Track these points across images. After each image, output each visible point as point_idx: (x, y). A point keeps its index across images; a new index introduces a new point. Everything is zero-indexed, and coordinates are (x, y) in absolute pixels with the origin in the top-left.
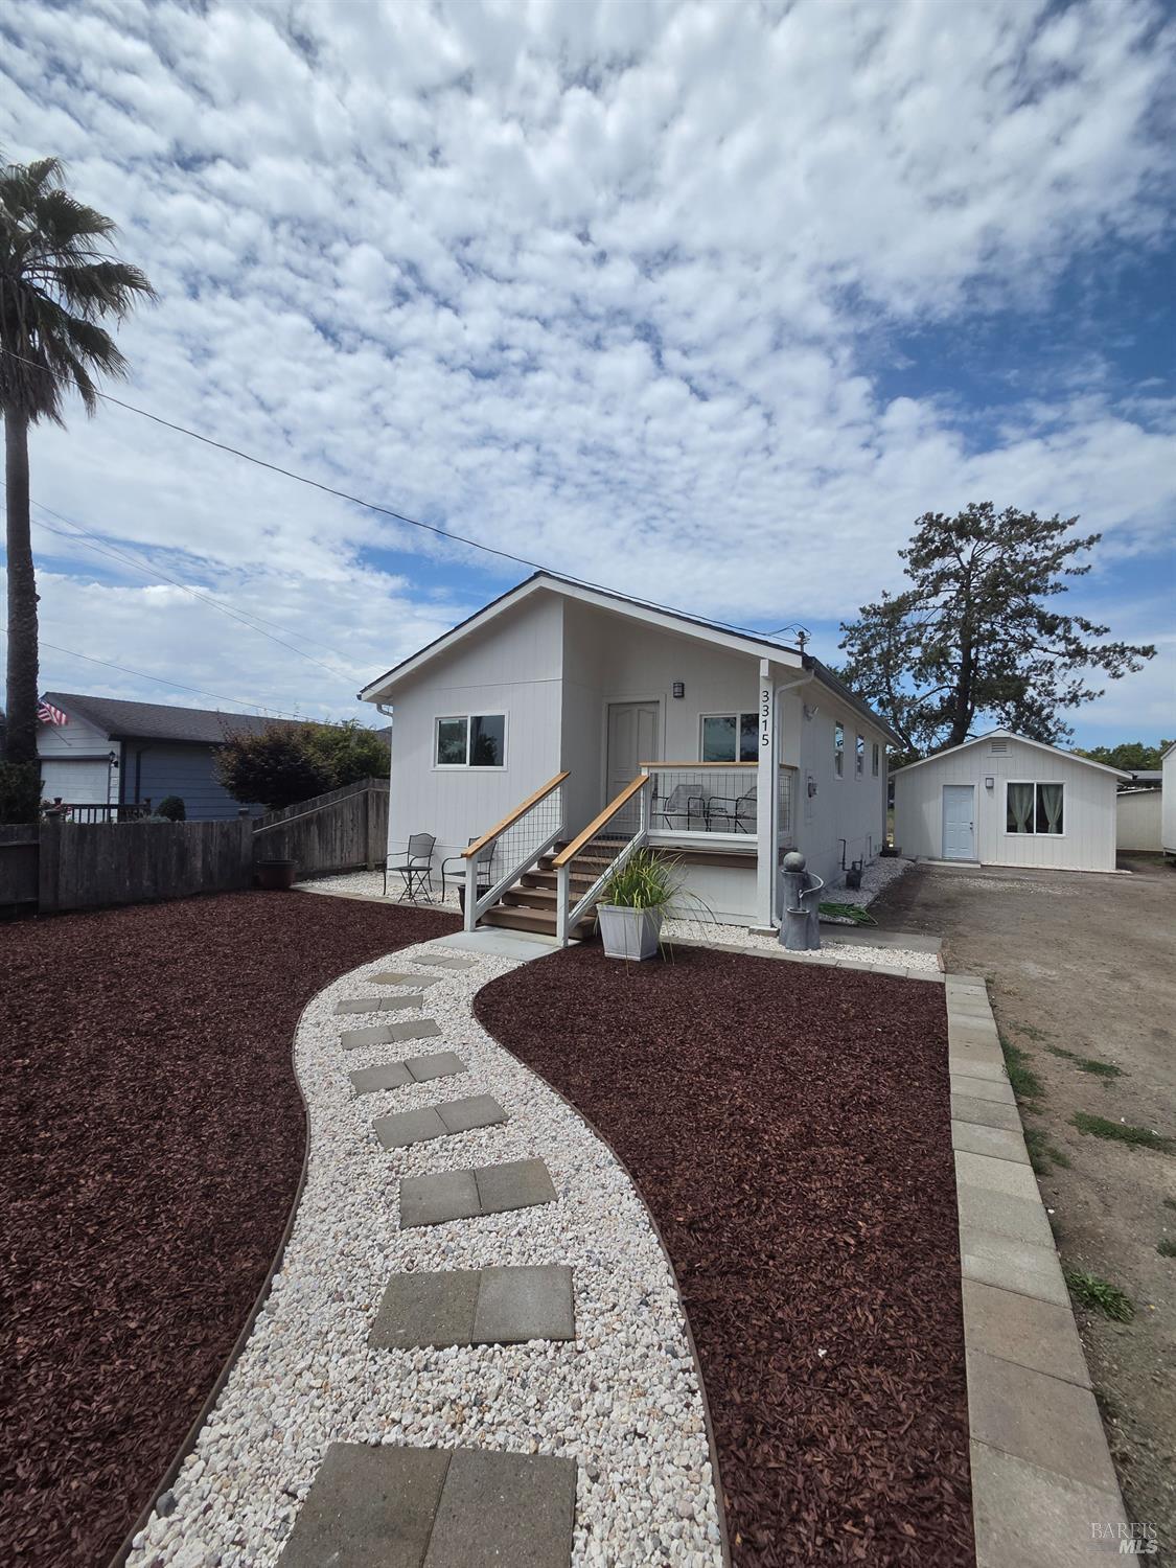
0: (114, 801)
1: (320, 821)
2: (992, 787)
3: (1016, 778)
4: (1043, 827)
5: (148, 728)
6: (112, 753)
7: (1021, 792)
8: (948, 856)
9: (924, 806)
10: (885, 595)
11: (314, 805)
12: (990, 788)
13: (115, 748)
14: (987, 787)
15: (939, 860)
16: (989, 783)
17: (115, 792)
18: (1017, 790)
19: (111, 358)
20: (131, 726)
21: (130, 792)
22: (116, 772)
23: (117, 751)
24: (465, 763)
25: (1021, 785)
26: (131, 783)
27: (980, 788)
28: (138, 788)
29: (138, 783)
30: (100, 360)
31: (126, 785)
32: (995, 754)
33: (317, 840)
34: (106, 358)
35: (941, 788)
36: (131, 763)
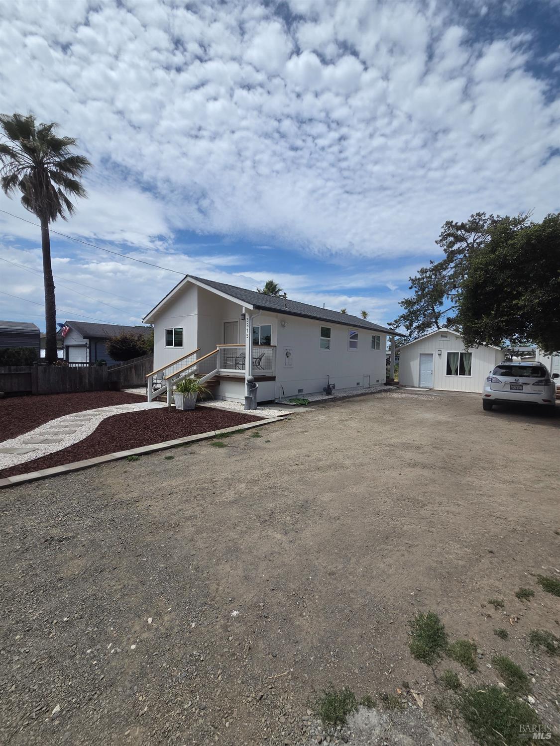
0: (88, 361)
1: (136, 367)
2: (441, 354)
3: (451, 350)
4: (463, 372)
5: (100, 333)
6: (86, 344)
7: (454, 356)
8: (422, 386)
9: (412, 363)
10: (432, 262)
11: (133, 362)
12: (440, 355)
13: (87, 341)
14: (439, 354)
15: (417, 387)
16: (439, 352)
17: (88, 358)
18: (452, 355)
19: (80, 191)
20: (92, 333)
21: (93, 358)
22: (88, 350)
23: (88, 343)
24: (172, 345)
25: (454, 353)
26: (93, 354)
27: (436, 356)
28: (96, 356)
29: (96, 354)
30: (76, 192)
31: (92, 355)
32: (442, 339)
33: (134, 374)
34: (78, 191)
35: (419, 355)
36: (93, 347)
